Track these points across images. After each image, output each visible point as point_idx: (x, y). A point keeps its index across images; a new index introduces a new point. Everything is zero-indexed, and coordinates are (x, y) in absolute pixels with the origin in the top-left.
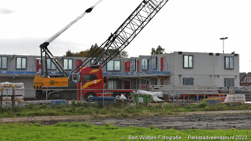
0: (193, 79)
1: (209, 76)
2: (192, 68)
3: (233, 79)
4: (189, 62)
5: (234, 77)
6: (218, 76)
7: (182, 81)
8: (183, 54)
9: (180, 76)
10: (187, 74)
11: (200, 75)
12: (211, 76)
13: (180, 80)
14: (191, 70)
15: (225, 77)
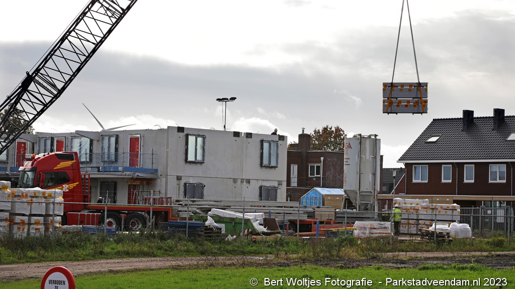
0: (202, 186)
1: (232, 181)
2: (201, 163)
3: (275, 187)
4: (196, 149)
5: (276, 184)
6: (248, 181)
7: (182, 189)
8: (186, 132)
9: (179, 178)
10: (192, 175)
11: (216, 177)
12: (235, 181)
13: (179, 187)
14: (199, 166)
15: (260, 183)
